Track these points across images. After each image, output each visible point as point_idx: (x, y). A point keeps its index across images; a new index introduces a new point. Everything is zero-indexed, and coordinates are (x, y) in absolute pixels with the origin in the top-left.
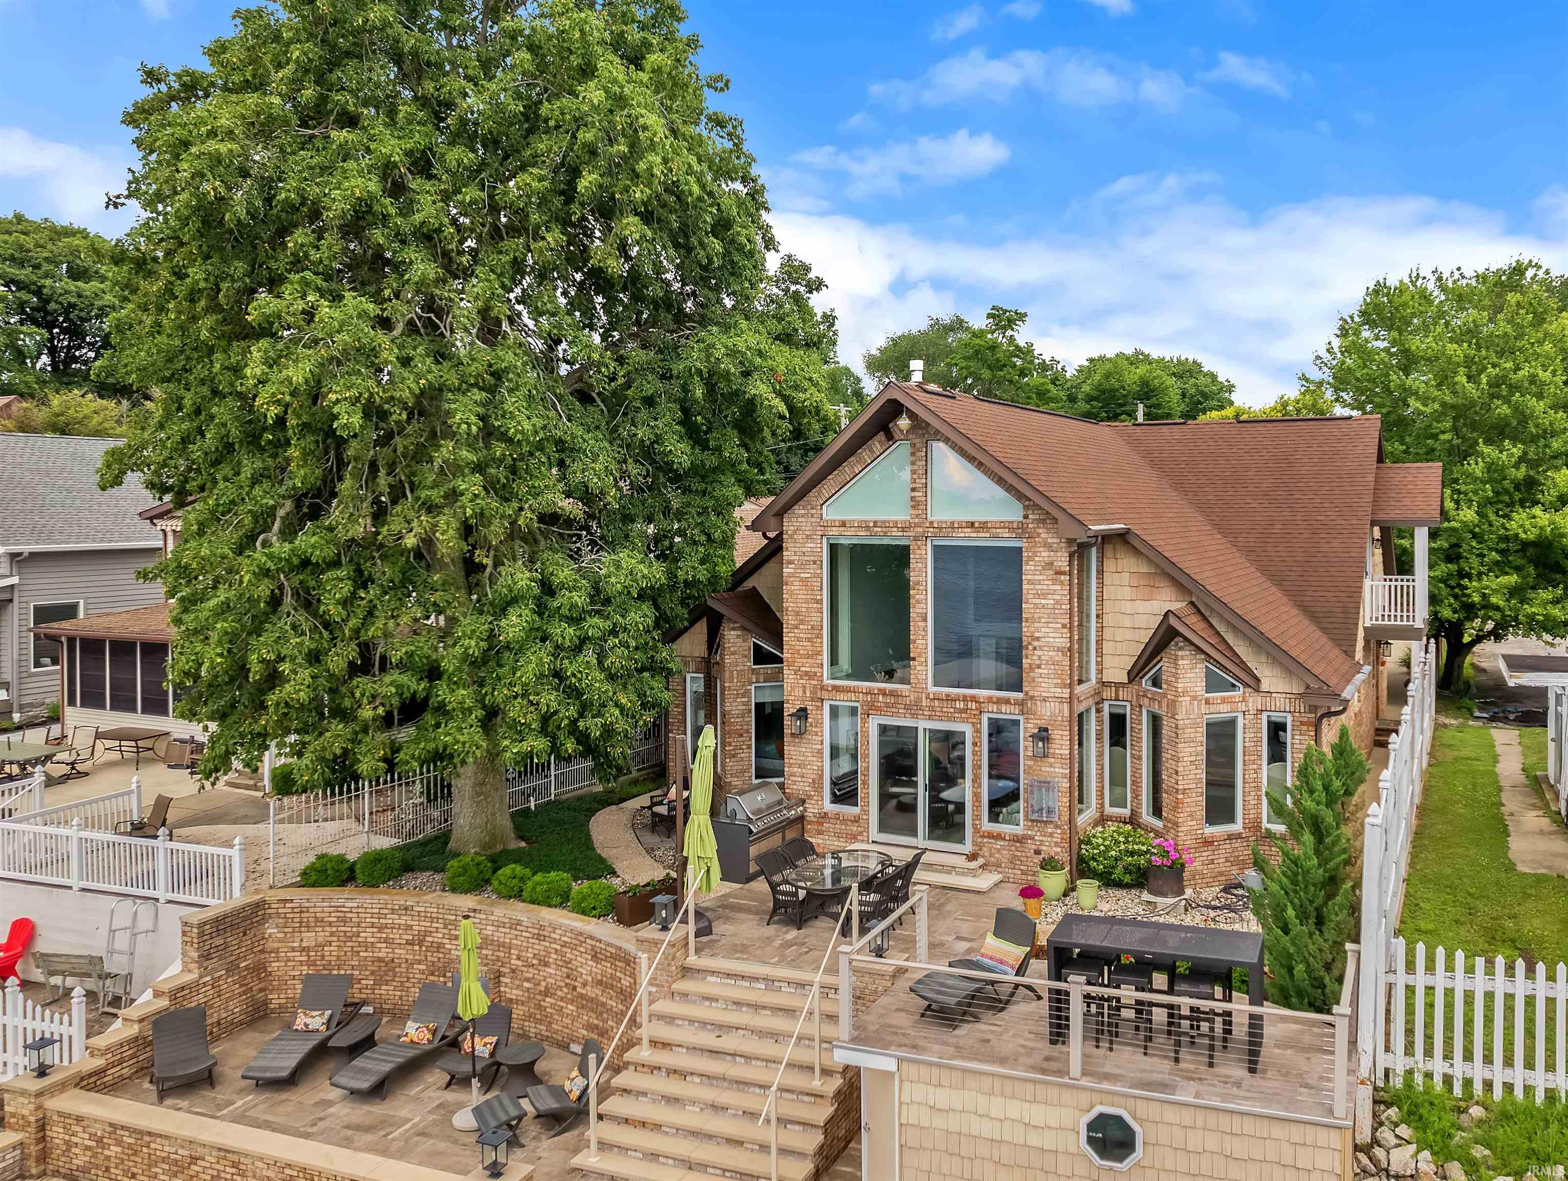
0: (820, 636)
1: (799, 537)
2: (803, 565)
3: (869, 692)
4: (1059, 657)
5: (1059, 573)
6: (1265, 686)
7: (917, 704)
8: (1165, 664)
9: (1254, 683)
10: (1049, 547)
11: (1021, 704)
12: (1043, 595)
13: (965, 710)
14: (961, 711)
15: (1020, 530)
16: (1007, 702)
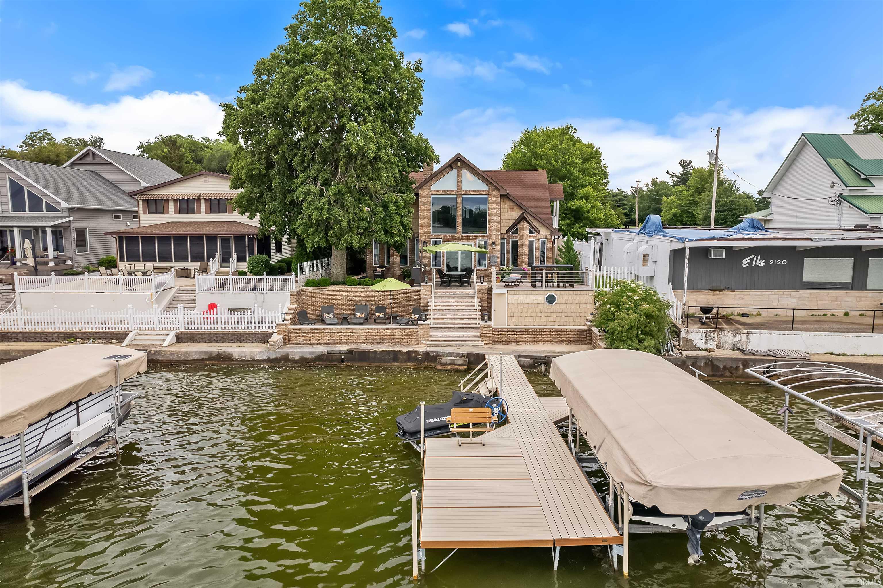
0: (430, 222)
1: (424, 195)
2: (425, 203)
3: (445, 236)
4: (497, 224)
5: (498, 203)
6: (541, 233)
7: (459, 238)
8: (519, 227)
9: (538, 232)
10: (495, 197)
11: (488, 236)
12: (494, 209)
13: (472, 239)
14: (471, 239)
15: (488, 193)
16: (484, 236)
